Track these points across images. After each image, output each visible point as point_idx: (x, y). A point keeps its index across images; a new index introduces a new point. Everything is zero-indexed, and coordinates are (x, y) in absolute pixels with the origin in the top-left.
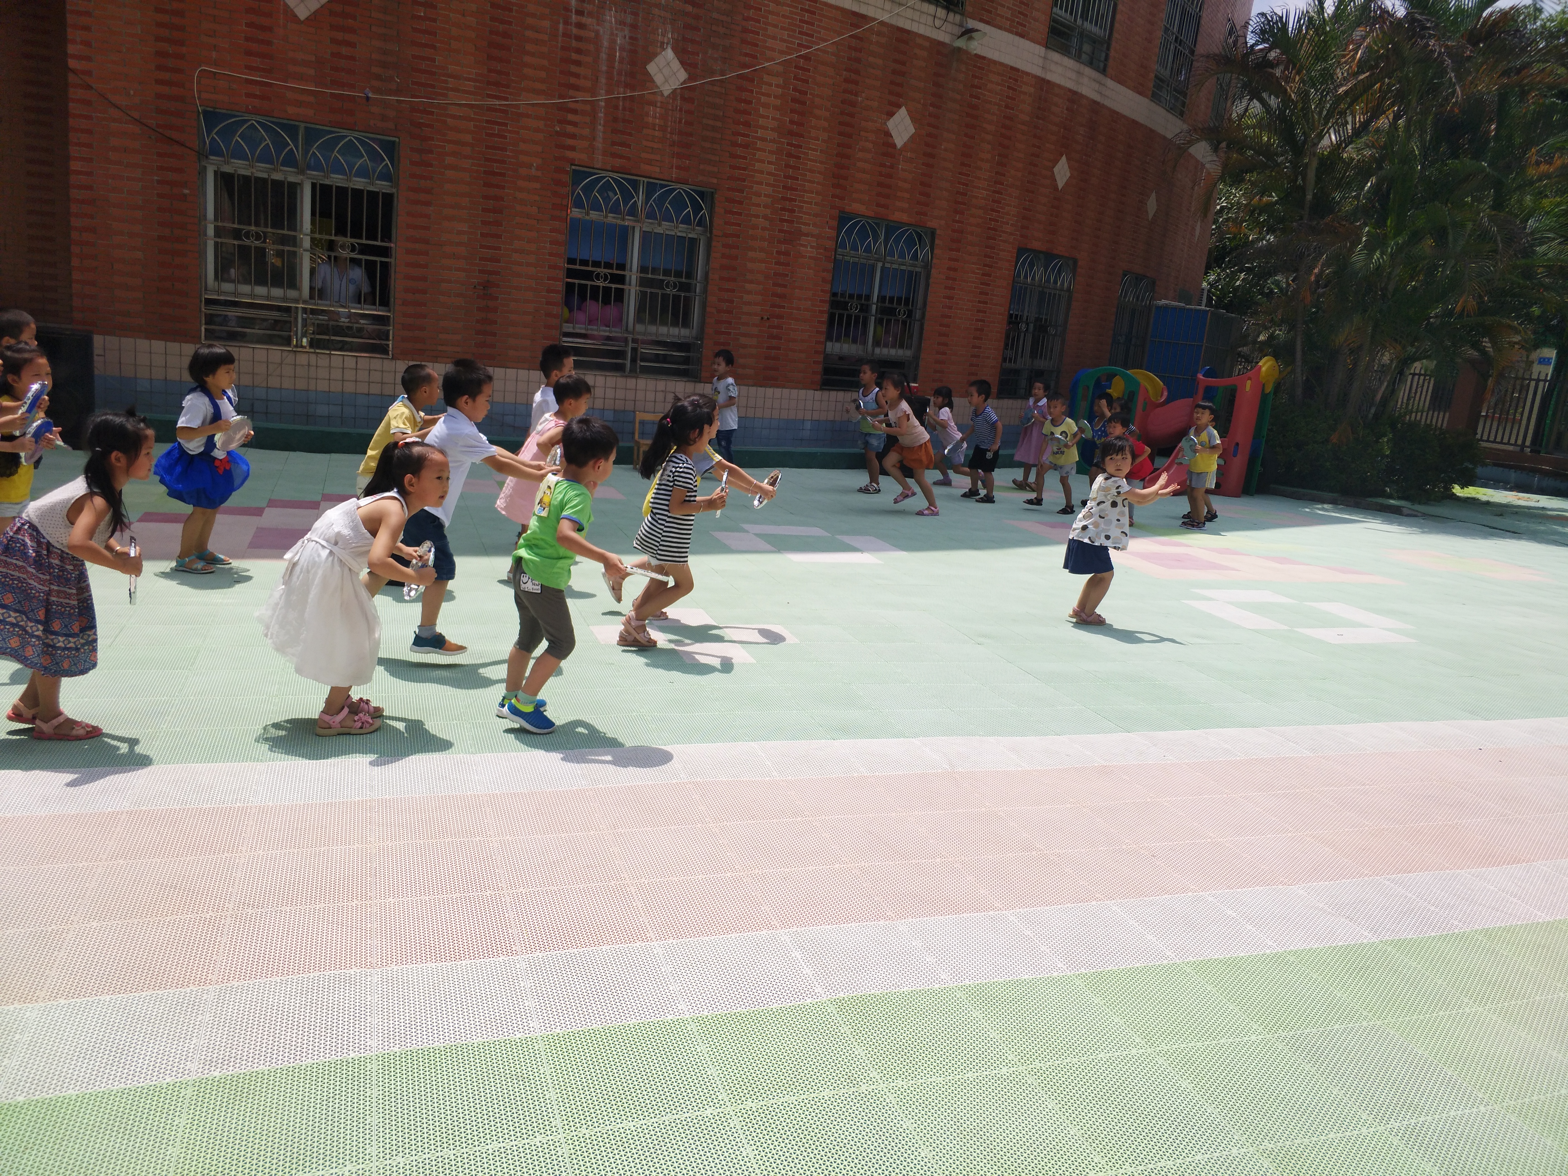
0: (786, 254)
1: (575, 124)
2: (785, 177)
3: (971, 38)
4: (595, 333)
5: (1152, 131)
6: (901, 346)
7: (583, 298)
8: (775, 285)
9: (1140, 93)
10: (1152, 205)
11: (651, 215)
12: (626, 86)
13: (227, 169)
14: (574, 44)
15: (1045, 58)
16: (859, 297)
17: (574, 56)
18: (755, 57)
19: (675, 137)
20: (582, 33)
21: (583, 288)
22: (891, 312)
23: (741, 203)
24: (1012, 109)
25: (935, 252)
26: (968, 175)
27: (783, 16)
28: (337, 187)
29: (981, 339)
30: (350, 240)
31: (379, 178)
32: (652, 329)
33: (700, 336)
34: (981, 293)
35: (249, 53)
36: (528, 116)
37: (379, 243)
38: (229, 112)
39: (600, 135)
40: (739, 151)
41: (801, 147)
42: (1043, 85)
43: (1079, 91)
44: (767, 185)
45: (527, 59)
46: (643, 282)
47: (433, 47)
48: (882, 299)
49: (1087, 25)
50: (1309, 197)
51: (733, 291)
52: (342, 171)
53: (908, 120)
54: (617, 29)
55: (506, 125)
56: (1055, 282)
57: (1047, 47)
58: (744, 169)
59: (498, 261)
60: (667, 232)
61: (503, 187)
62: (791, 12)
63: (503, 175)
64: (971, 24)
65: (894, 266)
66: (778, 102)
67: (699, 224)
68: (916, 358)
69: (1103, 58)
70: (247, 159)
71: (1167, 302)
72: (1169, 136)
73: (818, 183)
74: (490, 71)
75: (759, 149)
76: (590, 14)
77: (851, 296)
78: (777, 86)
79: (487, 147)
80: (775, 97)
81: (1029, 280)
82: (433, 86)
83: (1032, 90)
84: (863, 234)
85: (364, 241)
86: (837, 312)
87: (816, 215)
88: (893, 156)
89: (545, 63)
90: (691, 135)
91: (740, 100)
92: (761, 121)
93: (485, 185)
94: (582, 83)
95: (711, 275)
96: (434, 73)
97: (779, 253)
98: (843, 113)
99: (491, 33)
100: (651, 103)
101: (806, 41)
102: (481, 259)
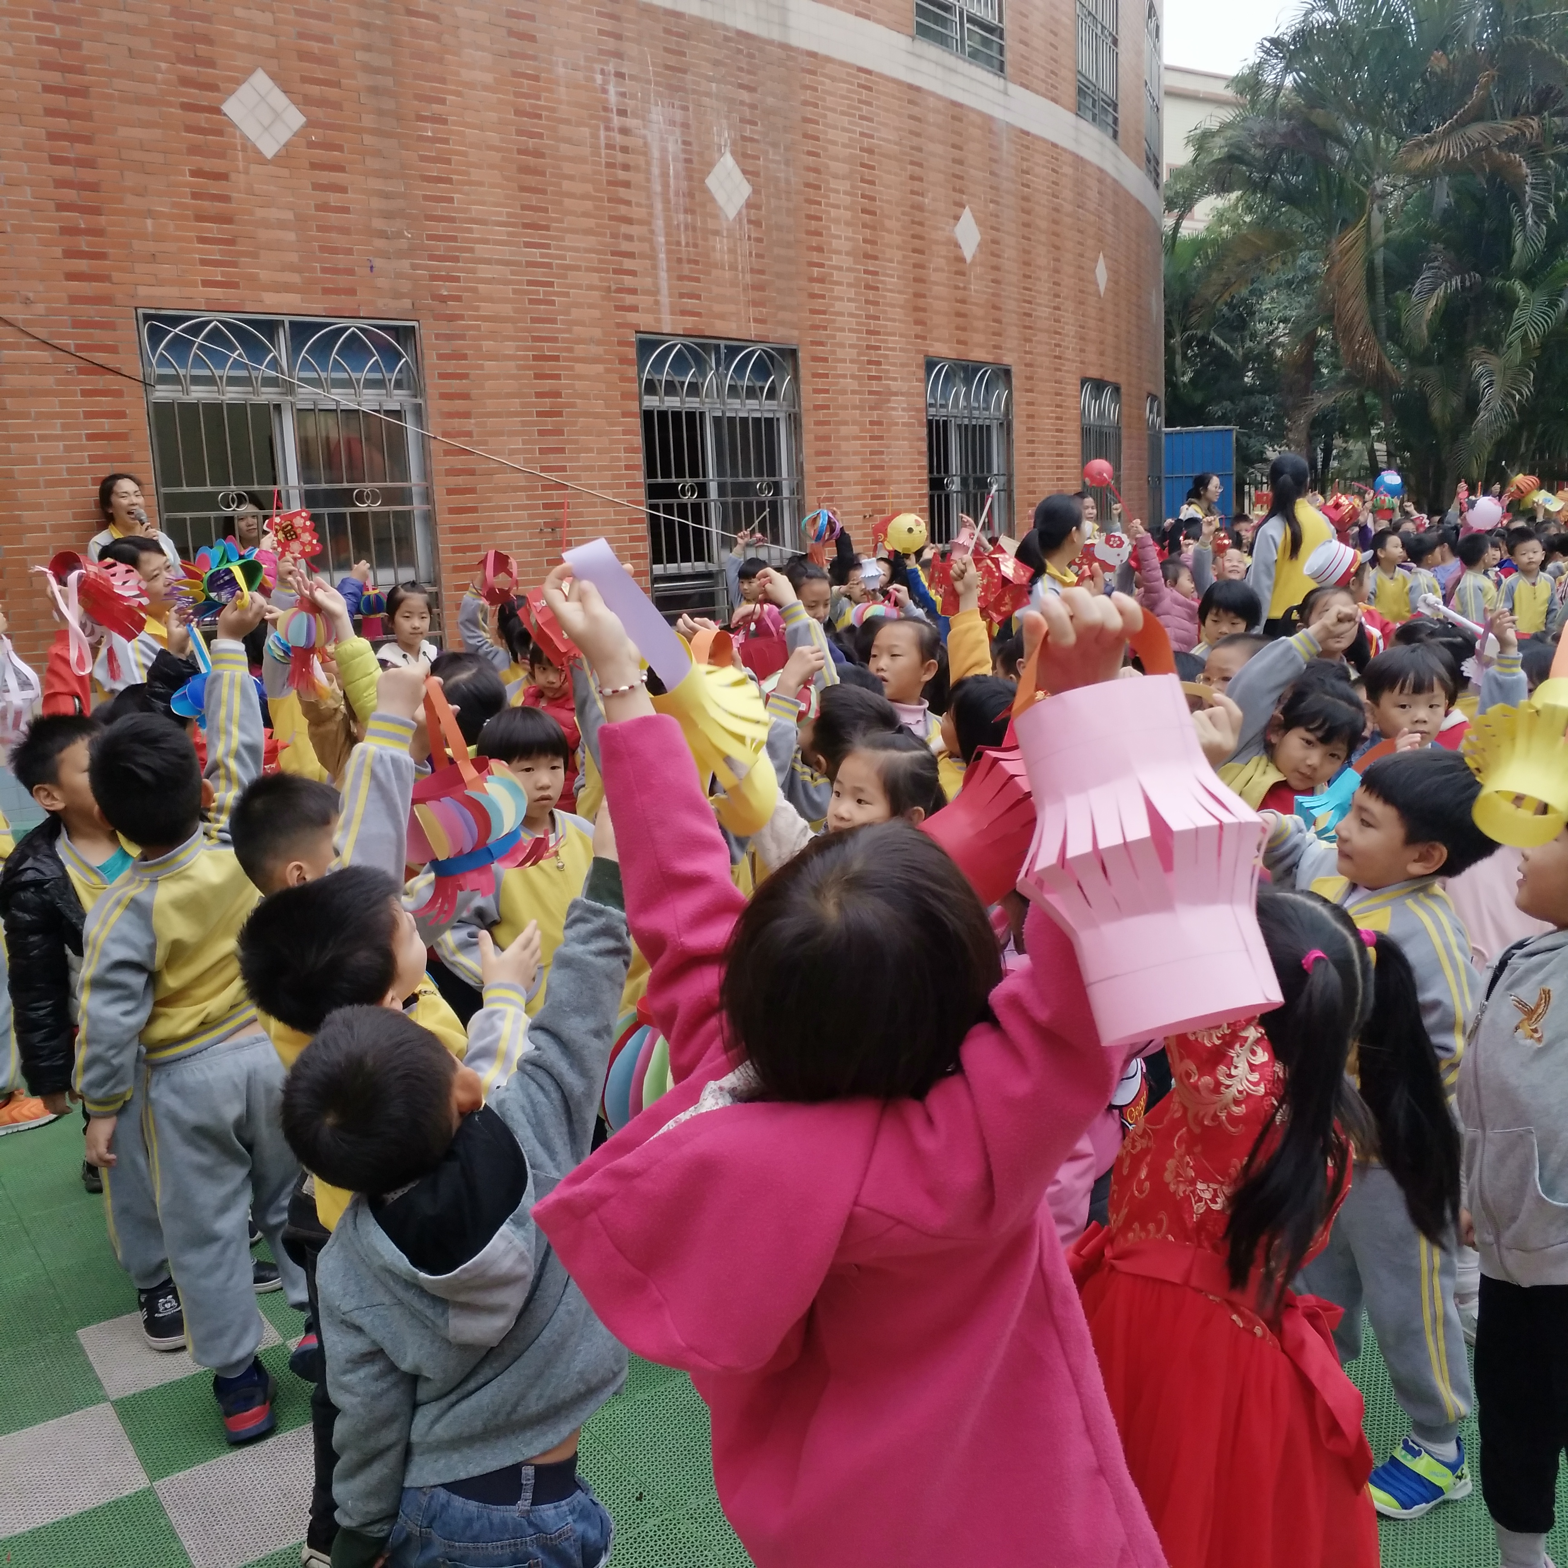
0: (880, 423)
1: (633, 273)
2: (867, 317)
8: (871, 468)
11: (733, 392)
12: (686, 211)
14: (620, 157)
15: (1076, 128)
19: (748, 277)
20: (627, 141)
21: (668, 509)
22: (983, 484)
23: (825, 360)
24: (1058, 198)
25: (1014, 396)
26: (1031, 290)
27: (840, 96)
31: (398, 387)
34: (1057, 443)
35: (200, 218)
36: (577, 268)
38: (181, 313)
39: (664, 285)
40: (817, 288)
41: (878, 274)
42: (1079, 161)
44: (851, 330)
45: (566, 185)
47: (449, 181)
52: (348, 383)
53: (973, 224)
54: (666, 132)
56: (1109, 415)
57: (1076, 114)
58: (825, 313)
59: (564, 487)
60: (755, 414)
61: (557, 377)
62: (849, 91)
63: (556, 358)
66: (849, 214)
69: (1113, 123)
70: (214, 382)
74: (523, 207)
75: (837, 283)
76: (635, 115)
78: (846, 193)
79: (534, 320)
80: (845, 208)
82: (454, 239)
83: (1070, 170)
84: (948, 384)
85: (390, 485)
86: (936, 494)
87: (903, 365)
88: (963, 274)
89: (589, 188)
90: (762, 272)
91: (810, 217)
92: (835, 243)
93: (537, 376)
94: (636, 213)
95: (806, 467)
96: (452, 220)
97: (872, 423)
98: (913, 222)
99: (520, 152)
100: (716, 233)
101: (869, 128)
102: (544, 488)
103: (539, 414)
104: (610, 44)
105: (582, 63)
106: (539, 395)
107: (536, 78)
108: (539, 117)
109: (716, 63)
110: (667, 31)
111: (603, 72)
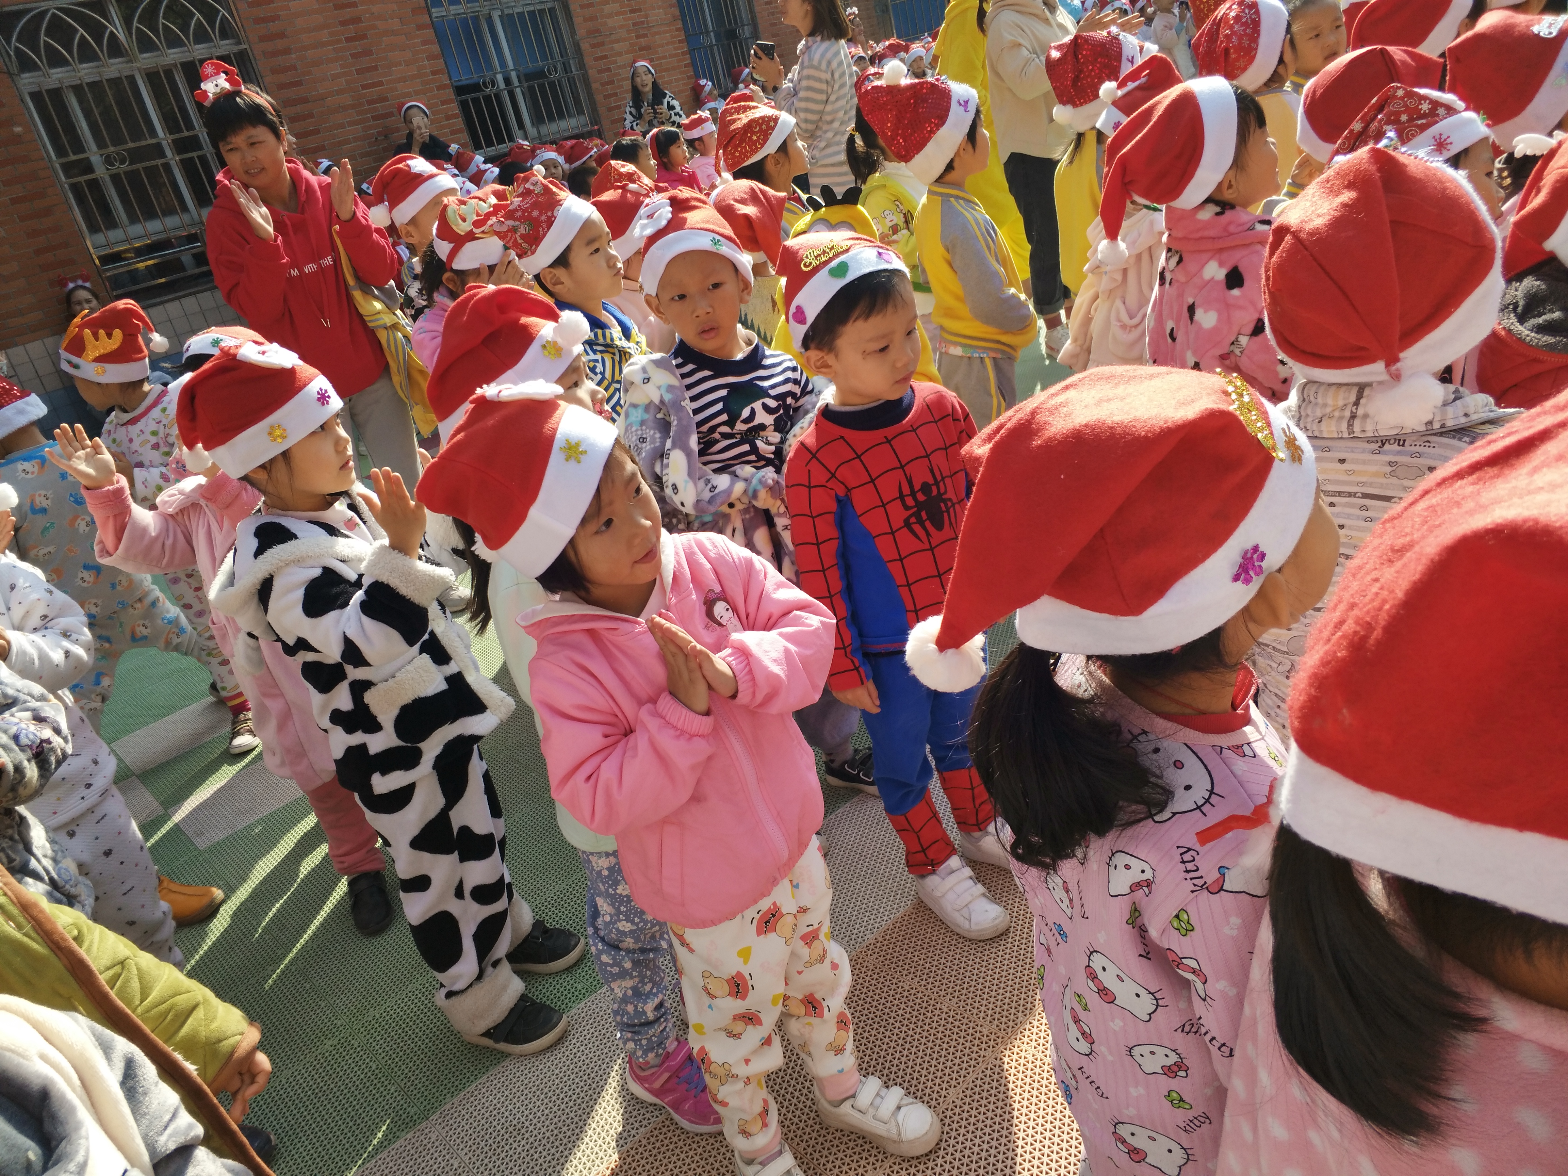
21: (476, 103)
31: (221, 38)
38: (20, 7)
59: (386, 99)
70: (66, 63)
95: (581, 46)
102: (370, 102)
103: (348, 40)
106: (343, 23)
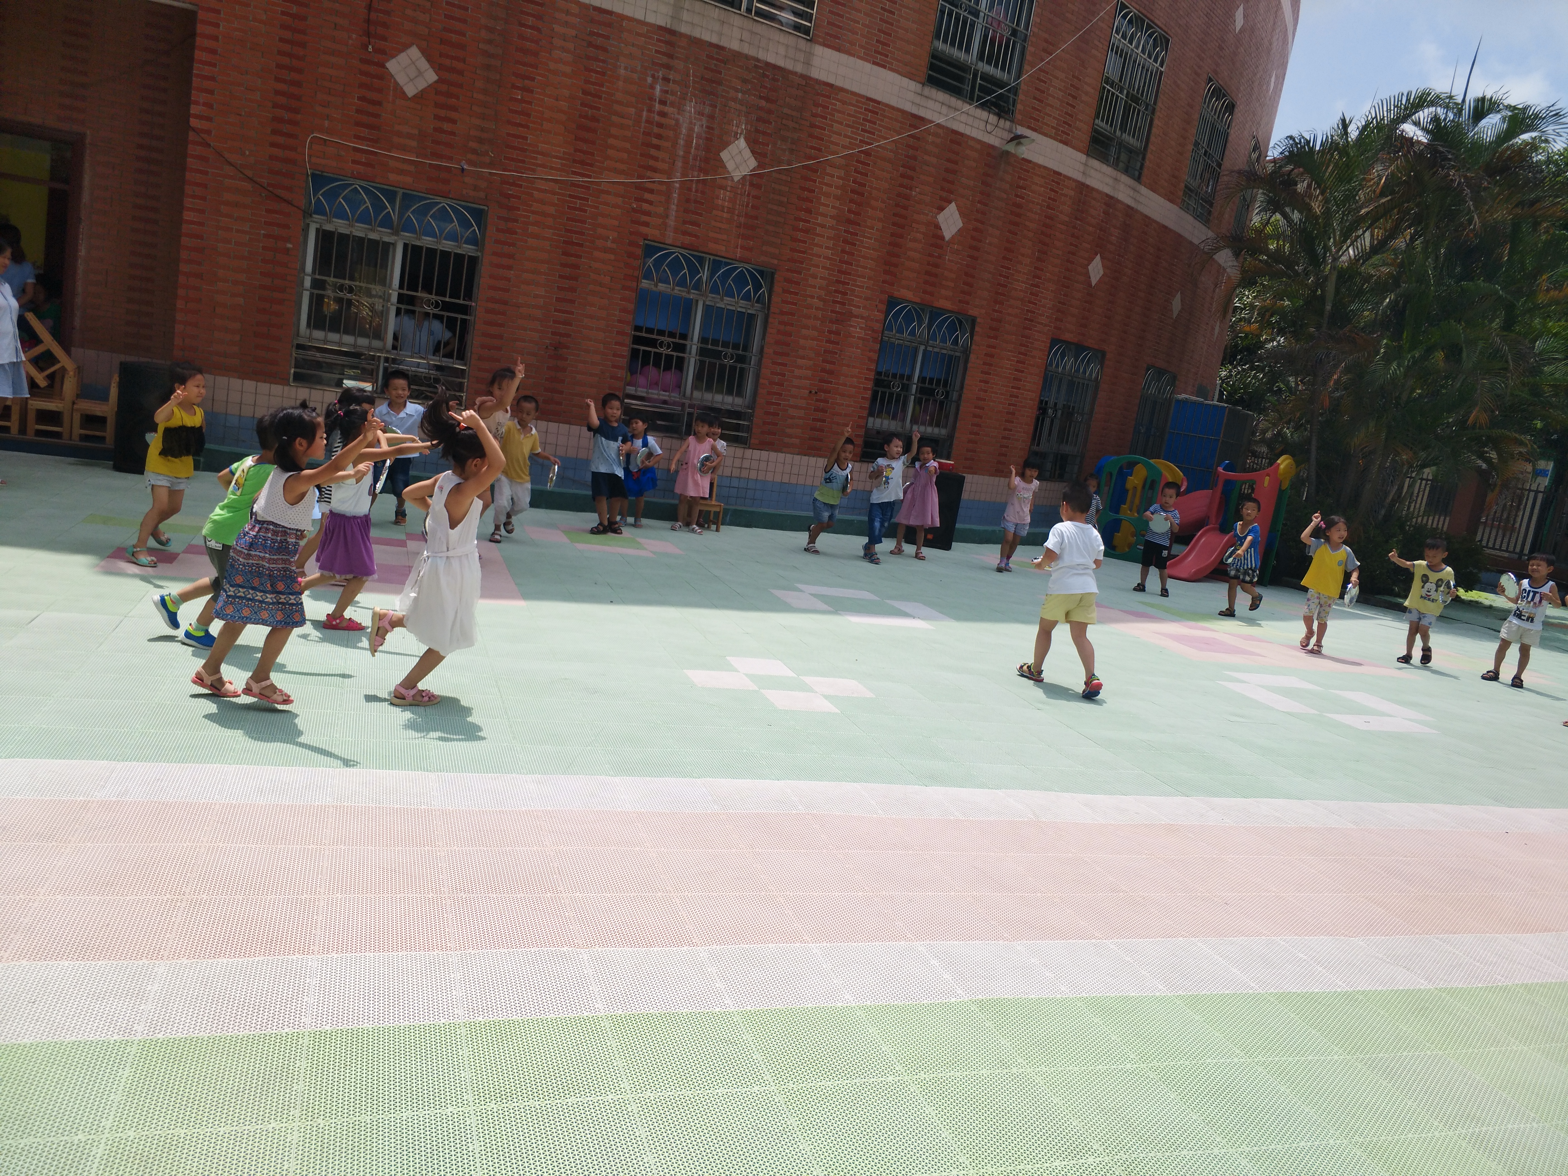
0: (837, 333)
1: (651, 203)
2: (840, 261)
3: (1019, 144)
4: (656, 397)
5: (1180, 236)
6: (938, 425)
7: (645, 363)
8: (824, 361)
9: (1171, 201)
10: (1176, 304)
11: (715, 290)
12: (701, 170)
13: (328, 227)
14: (656, 130)
15: (1086, 165)
16: (902, 376)
17: (655, 141)
18: (820, 150)
19: (742, 220)
20: (663, 120)
21: (647, 354)
22: (930, 392)
23: (798, 283)
24: (1054, 210)
25: (975, 338)
26: (1009, 269)
27: (849, 115)
28: (427, 248)
29: (1012, 422)
30: (433, 297)
31: (466, 243)
32: (708, 396)
33: (752, 405)
34: (1015, 379)
35: (358, 124)
36: (608, 193)
37: (461, 302)
38: (336, 176)
39: (673, 214)
40: (800, 235)
41: (856, 234)
42: (1083, 188)
43: (1116, 196)
44: (823, 268)
45: (611, 141)
46: (702, 352)
47: (527, 127)
48: (922, 379)
49: (1125, 136)
50: (1328, 307)
51: (785, 365)
52: (434, 235)
53: (957, 215)
54: (695, 118)
55: (587, 200)
56: (1085, 372)
57: (1088, 155)
58: (803, 252)
59: (570, 324)
60: (729, 307)
61: (580, 257)
62: (856, 111)
63: (581, 245)
64: (1020, 130)
65: (936, 350)
66: (839, 192)
67: (757, 302)
68: (951, 437)
69: (1138, 167)
70: (348, 219)
71: (1187, 396)
72: (1196, 241)
73: (870, 269)
74: (576, 150)
75: (818, 235)
76: (672, 105)
77: (894, 376)
78: (838, 177)
79: (568, 219)
80: (836, 187)
81: (1060, 369)
82: (523, 162)
83: (1072, 193)
84: (909, 319)
85: (447, 299)
86: (880, 390)
87: (867, 299)
88: (941, 247)
89: (628, 146)
90: (756, 218)
91: (803, 189)
92: (822, 209)
93: (564, 254)
94: (659, 165)
95: (765, 349)
96: (525, 150)
97: (830, 332)
98: (897, 205)
99: (580, 116)
100: (722, 187)
101: (868, 138)
102: (555, 322)
103: (561, 277)
104: (664, 60)
105: (639, 68)
106: (563, 265)
107: (603, 74)
108: (600, 98)
109: (745, 81)
110: (709, 57)
111: (653, 76)
